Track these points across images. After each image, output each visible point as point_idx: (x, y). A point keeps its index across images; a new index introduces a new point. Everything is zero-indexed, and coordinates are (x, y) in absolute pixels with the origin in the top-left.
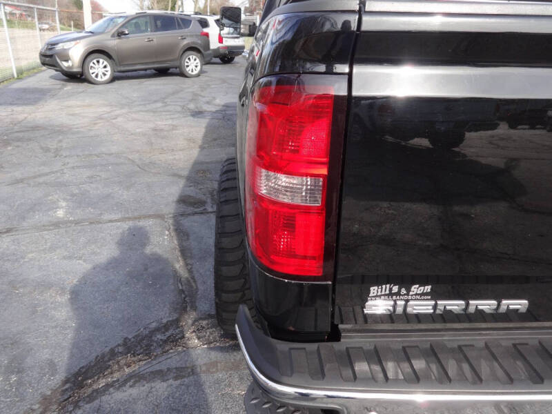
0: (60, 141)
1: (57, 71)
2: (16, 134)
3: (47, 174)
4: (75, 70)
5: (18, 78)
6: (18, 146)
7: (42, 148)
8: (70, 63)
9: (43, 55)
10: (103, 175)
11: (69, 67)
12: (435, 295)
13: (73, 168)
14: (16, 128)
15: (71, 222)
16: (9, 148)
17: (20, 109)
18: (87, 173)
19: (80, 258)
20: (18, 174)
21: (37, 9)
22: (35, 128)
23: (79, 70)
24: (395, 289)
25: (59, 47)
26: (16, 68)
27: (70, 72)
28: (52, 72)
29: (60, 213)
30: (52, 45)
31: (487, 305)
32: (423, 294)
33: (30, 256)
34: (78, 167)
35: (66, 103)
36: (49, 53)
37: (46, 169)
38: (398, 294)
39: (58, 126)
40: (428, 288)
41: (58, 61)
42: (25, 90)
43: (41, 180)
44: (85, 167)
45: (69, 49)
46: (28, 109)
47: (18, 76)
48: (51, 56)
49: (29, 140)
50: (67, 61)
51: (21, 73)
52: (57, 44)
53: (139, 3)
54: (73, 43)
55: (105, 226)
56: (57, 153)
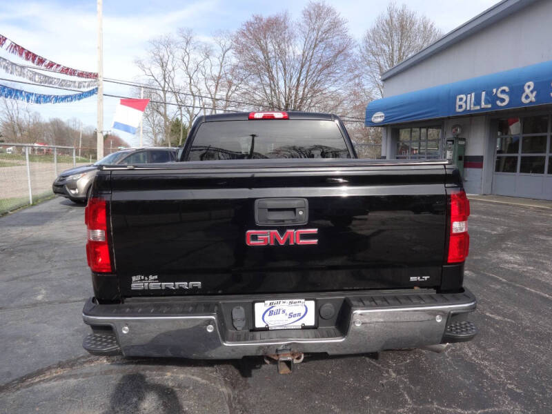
0: (54, 251)
1: (66, 197)
2: (22, 247)
3: (38, 274)
4: (81, 196)
5: (33, 205)
6: (20, 256)
7: (39, 256)
8: (77, 191)
9: (55, 185)
10: (80, 274)
11: (76, 194)
12: (160, 280)
13: (59, 269)
14: (22, 243)
15: (46, 302)
16: (13, 257)
17: (27, 229)
18: (69, 272)
19: (45, 323)
20: (15, 275)
21: (57, 148)
22: (36, 242)
23: (84, 196)
24: (143, 277)
25: (68, 179)
26: (32, 196)
27: (77, 198)
28: (62, 199)
29: (40, 297)
30: (64, 177)
31: (184, 284)
32: (155, 280)
33: (10, 323)
34: (63, 268)
35: (69, 223)
36: (61, 183)
37: (37, 271)
38: (144, 280)
39: (56, 240)
40: (156, 277)
41: (67, 189)
42: (36, 214)
43: (31, 278)
44: (67, 268)
45: (76, 180)
46: (34, 228)
47: (33, 202)
48: (62, 186)
49: (30, 251)
50: (74, 189)
51: (36, 201)
52: (68, 176)
53: (153, 138)
54: (81, 175)
55: (70, 304)
56: (49, 259)
